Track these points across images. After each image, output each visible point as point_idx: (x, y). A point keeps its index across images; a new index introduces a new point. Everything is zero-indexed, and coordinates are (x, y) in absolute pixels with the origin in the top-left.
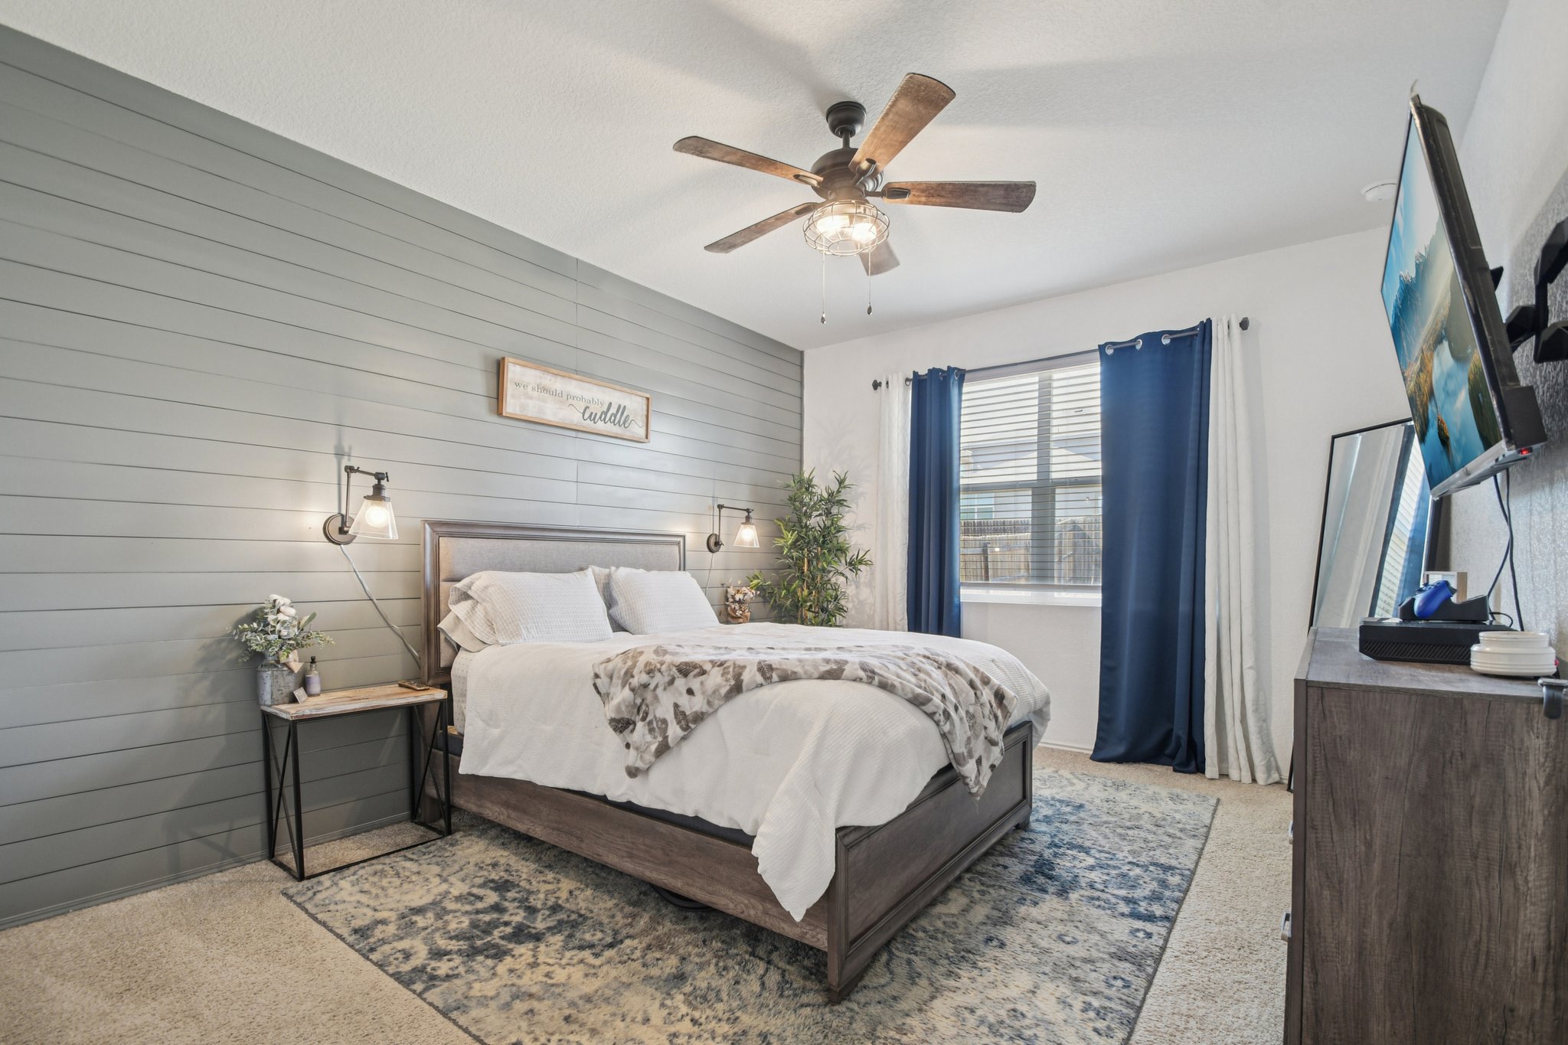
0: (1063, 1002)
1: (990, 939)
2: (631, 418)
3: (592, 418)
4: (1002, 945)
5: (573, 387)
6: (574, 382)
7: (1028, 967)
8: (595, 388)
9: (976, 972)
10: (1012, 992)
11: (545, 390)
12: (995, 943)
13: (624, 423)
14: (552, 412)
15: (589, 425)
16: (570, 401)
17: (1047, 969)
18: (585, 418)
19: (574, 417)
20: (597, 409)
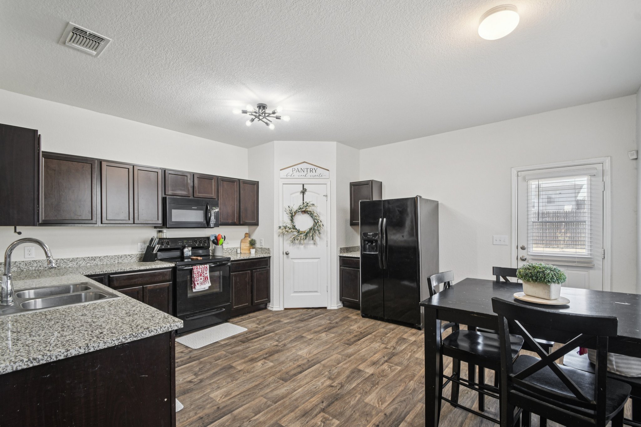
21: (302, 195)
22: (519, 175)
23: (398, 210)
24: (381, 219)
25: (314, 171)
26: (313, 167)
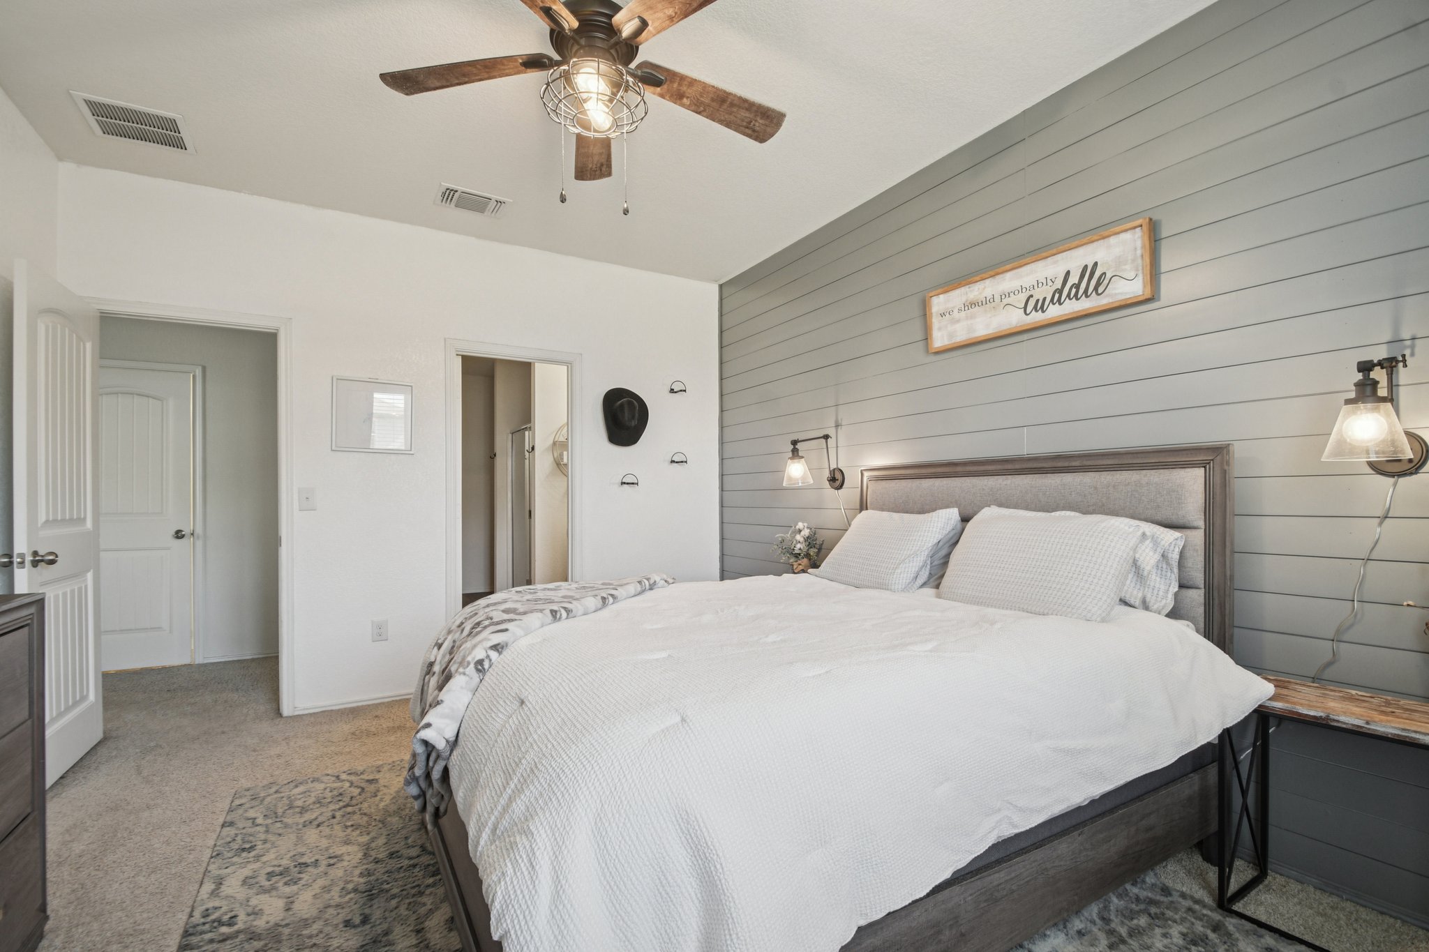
0: (256, 913)
1: (365, 920)
2: (1109, 276)
3: (1040, 307)
4: (348, 924)
5: (1009, 282)
6: (1008, 275)
7: (306, 923)
8: (1040, 264)
9: (350, 886)
10: (307, 896)
11: (973, 304)
12: (357, 920)
13: (1096, 289)
14: (984, 325)
15: (1037, 317)
16: (1005, 301)
17: (286, 931)
18: (1028, 312)
19: (1013, 318)
20: (1046, 292)
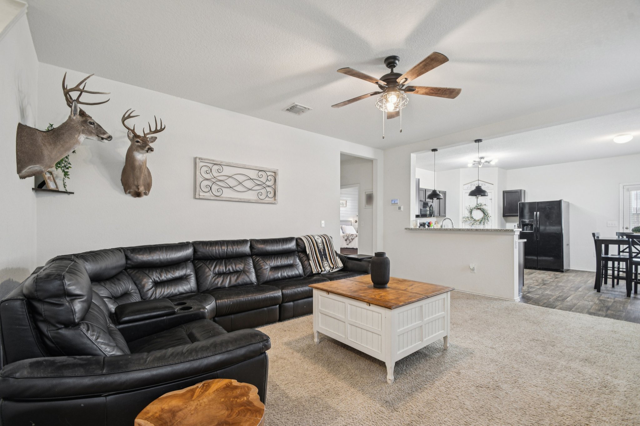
21: (476, 199)
22: (624, 188)
23: (548, 207)
24: (535, 213)
25: (484, 185)
26: (483, 183)
